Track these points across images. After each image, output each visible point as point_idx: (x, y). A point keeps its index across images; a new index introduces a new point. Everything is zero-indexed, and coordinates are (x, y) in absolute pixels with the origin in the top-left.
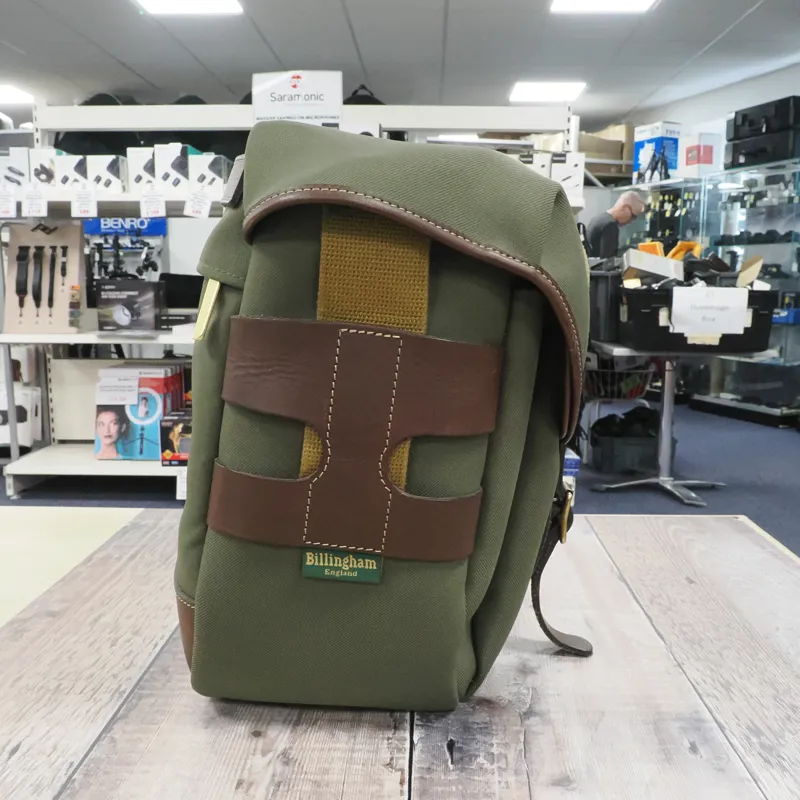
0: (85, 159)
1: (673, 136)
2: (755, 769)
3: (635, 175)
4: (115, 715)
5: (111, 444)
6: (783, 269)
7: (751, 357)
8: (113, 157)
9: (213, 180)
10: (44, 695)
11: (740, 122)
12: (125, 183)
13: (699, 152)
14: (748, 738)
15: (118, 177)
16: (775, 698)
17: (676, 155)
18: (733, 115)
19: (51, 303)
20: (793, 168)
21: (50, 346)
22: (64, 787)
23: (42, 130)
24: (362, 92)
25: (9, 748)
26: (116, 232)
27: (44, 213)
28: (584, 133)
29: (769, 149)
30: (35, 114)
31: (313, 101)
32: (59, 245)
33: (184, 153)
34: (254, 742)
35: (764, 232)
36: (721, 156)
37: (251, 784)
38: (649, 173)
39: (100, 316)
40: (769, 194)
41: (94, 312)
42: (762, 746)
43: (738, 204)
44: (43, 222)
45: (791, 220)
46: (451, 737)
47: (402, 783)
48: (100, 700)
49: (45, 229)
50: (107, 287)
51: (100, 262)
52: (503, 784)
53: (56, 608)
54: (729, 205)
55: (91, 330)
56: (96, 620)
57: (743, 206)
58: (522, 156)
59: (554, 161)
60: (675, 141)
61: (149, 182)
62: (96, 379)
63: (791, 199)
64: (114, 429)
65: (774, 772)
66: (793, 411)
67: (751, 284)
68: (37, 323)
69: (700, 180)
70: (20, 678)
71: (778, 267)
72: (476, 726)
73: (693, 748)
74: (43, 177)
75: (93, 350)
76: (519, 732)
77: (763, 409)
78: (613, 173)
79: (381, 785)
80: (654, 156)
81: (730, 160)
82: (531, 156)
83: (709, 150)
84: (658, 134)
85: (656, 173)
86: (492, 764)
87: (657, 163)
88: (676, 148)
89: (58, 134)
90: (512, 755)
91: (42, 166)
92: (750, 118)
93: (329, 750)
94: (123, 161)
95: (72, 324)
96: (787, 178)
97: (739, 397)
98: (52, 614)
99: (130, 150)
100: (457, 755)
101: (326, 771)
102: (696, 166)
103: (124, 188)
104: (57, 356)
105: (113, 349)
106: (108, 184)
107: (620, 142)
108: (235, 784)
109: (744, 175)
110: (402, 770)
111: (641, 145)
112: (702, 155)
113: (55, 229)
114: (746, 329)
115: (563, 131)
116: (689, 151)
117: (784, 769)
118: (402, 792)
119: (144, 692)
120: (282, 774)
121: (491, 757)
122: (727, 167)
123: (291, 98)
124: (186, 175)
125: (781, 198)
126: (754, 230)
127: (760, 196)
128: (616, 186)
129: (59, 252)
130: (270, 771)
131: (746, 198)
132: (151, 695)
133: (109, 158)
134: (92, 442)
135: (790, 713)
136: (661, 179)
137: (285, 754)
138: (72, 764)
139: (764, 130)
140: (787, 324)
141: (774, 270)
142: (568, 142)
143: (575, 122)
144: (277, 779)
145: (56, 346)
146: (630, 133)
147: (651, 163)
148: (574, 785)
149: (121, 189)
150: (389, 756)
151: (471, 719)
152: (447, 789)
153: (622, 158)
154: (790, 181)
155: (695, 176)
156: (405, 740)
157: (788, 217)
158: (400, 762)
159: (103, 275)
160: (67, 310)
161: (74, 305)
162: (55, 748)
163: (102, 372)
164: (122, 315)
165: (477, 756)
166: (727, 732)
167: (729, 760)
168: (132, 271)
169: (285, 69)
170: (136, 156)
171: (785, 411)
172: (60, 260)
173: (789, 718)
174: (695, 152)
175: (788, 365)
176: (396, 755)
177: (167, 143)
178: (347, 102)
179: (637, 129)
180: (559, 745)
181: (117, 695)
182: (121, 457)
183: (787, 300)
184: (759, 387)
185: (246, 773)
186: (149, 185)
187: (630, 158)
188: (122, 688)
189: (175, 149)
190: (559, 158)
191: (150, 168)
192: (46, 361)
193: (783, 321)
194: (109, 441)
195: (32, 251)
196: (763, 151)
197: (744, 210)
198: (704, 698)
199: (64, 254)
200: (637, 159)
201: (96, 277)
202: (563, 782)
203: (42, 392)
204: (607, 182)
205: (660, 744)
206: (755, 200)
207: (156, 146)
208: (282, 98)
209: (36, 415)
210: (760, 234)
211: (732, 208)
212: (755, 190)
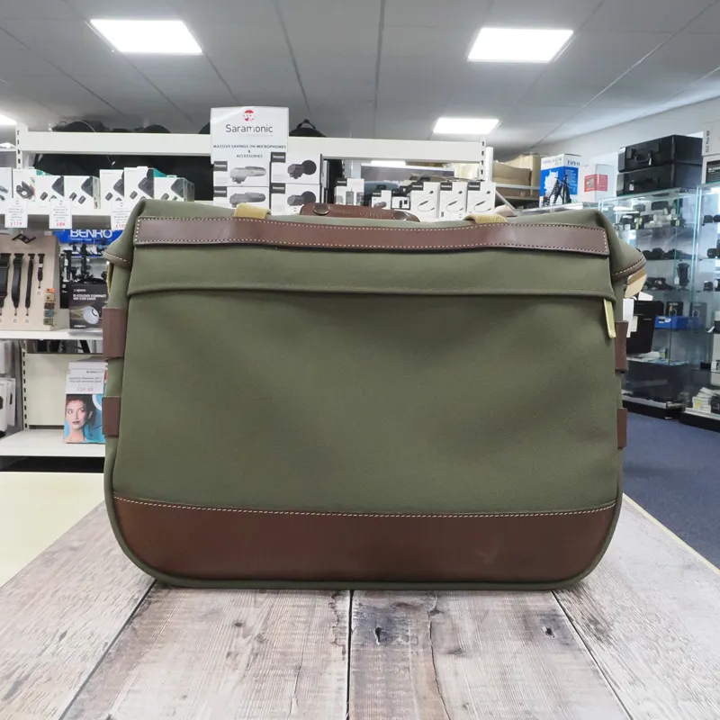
0: (62, 178)
1: (573, 166)
2: (590, 644)
3: (541, 199)
4: (133, 614)
6: (667, 282)
7: (641, 358)
8: (88, 177)
9: (176, 199)
10: (78, 602)
11: (629, 156)
12: (97, 201)
13: (596, 180)
14: (588, 626)
15: (92, 195)
16: (611, 602)
17: (577, 183)
18: (624, 150)
19: (28, 304)
20: (676, 196)
21: (25, 342)
22: (104, 656)
23: (24, 152)
24: (304, 126)
25: (59, 634)
26: (84, 241)
27: (25, 225)
28: (497, 162)
29: (655, 179)
30: (17, 138)
31: (263, 133)
32: (37, 252)
33: (150, 175)
34: (237, 630)
35: (651, 250)
36: (614, 184)
37: (237, 655)
38: (553, 198)
39: (71, 315)
40: (655, 217)
41: (66, 311)
42: (597, 630)
43: (628, 226)
44: (22, 232)
45: (673, 241)
46: (378, 626)
47: (344, 653)
48: (121, 605)
49: (24, 239)
50: (78, 290)
51: (69, 267)
52: (414, 653)
53: (76, 544)
54: (621, 226)
55: (64, 328)
57: (633, 228)
58: (442, 184)
59: (469, 189)
60: (576, 170)
61: (119, 199)
62: (67, 371)
63: (673, 222)
64: (82, 416)
65: (603, 646)
66: (677, 405)
67: (637, 296)
68: (15, 321)
69: (595, 205)
70: (57, 591)
71: (663, 280)
72: (396, 620)
73: (549, 632)
74: (24, 193)
75: (61, 345)
76: (426, 623)
77: (651, 403)
78: (522, 197)
79: (330, 654)
80: (557, 183)
81: (622, 187)
82: (451, 184)
83: (604, 179)
84: (562, 164)
85: (559, 197)
86: (407, 641)
87: (560, 189)
88: (577, 177)
89: (37, 155)
90: (421, 637)
91: (23, 183)
92: (638, 153)
93: (292, 634)
94: (96, 180)
95: (46, 322)
96: (671, 204)
97: (631, 393)
98: (74, 549)
99: (102, 171)
100: (382, 637)
101: (289, 647)
102: (594, 192)
103: (96, 204)
104: (30, 351)
105: (80, 345)
106: (82, 200)
107: (529, 170)
108: (226, 654)
109: (634, 201)
110: (344, 646)
111: (546, 173)
112: (598, 183)
113: (34, 238)
114: (633, 334)
115: (478, 162)
116: (587, 179)
117: (610, 643)
118: (344, 659)
119: (152, 599)
120: (258, 648)
121: (407, 638)
122: (619, 194)
123: (245, 129)
124: (152, 194)
125: (666, 221)
126: (643, 249)
127: (647, 219)
128: (525, 208)
129: (37, 258)
130: (250, 647)
131: (636, 220)
132: (158, 601)
133: (84, 178)
134: (61, 427)
135: (620, 610)
136: (563, 203)
137: (259, 636)
138: (106, 644)
139: (650, 163)
140: (671, 329)
141: (660, 282)
142: (482, 171)
143: (489, 152)
144: (255, 651)
145: (30, 341)
146: (537, 163)
147: (555, 189)
148: (464, 654)
149: (93, 205)
150: (334, 637)
151: (393, 615)
152: (375, 657)
153: (530, 184)
154: (672, 207)
155: (593, 201)
156: (345, 627)
157: (672, 238)
158: (342, 641)
159: (71, 279)
160: (43, 310)
161: (49, 306)
162: (92, 634)
163: (72, 365)
164: (90, 315)
165: (396, 637)
166: (574, 623)
167: (573, 638)
168: (98, 276)
169: (239, 104)
170: (108, 177)
171: (670, 404)
172: (37, 266)
173: (619, 614)
174: (592, 181)
175: (671, 364)
176: (339, 637)
177: (136, 167)
178: (292, 134)
179: (543, 160)
180: (455, 630)
181: (132, 601)
182: (87, 440)
183: (671, 309)
184: (648, 383)
185: (233, 648)
186: (119, 202)
187: (537, 184)
188: (135, 597)
189: (142, 171)
190: (474, 185)
191: (120, 187)
192: (21, 355)
193: (668, 326)
194: (77, 426)
195: (12, 258)
196: (650, 181)
197: (634, 231)
198: (561, 603)
199: (41, 261)
200: (544, 185)
201: (65, 280)
202: (457, 652)
203: (17, 383)
204: (517, 204)
205: (526, 630)
206: (643, 223)
207: (125, 169)
208: (236, 129)
209: (11, 403)
210: (648, 252)
211: (624, 229)
212: (642, 214)
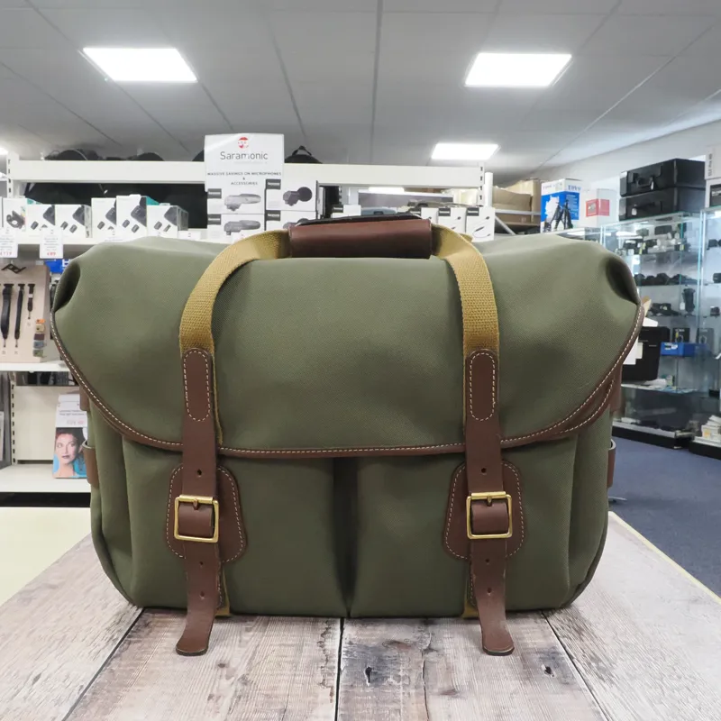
0: (53, 207)
1: (574, 191)
3: (542, 224)
5: (68, 464)
6: (673, 308)
7: (647, 386)
8: (80, 206)
9: (169, 227)
10: (54, 642)
11: (631, 179)
12: (89, 229)
13: (597, 205)
14: (589, 664)
15: (83, 224)
16: (614, 638)
17: (578, 208)
18: (625, 174)
19: (17, 335)
20: (679, 220)
21: (14, 374)
22: (78, 701)
23: (14, 181)
24: (300, 152)
25: (32, 678)
27: (15, 254)
28: (497, 187)
29: (658, 203)
30: (8, 167)
31: (258, 160)
32: (27, 282)
33: (143, 203)
34: (220, 671)
35: (655, 276)
36: (616, 209)
37: (219, 698)
38: (554, 223)
40: (659, 242)
42: (599, 668)
43: (632, 251)
44: (12, 263)
45: (678, 265)
46: (369, 665)
47: (331, 695)
48: (99, 645)
49: (15, 269)
52: (406, 694)
53: (54, 582)
54: (624, 252)
55: (53, 359)
56: (88, 591)
57: (636, 253)
58: (440, 210)
59: (468, 214)
60: (577, 195)
61: (111, 228)
62: (56, 404)
63: (677, 247)
64: (71, 450)
65: (605, 685)
66: (685, 434)
68: (4, 352)
69: (597, 230)
70: (33, 631)
71: (668, 305)
72: (387, 659)
73: (548, 671)
74: (15, 222)
75: (52, 378)
76: (419, 662)
77: (659, 432)
78: (523, 223)
79: (317, 696)
80: (559, 208)
81: (625, 212)
82: (449, 210)
83: (606, 204)
84: (562, 189)
85: (561, 223)
86: (399, 682)
87: (561, 215)
88: (578, 201)
89: (29, 184)
90: (413, 677)
91: (14, 213)
92: (640, 177)
93: (277, 675)
94: (88, 209)
95: (36, 353)
96: (674, 228)
97: (638, 421)
98: (53, 587)
99: (93, 200)
100: (372, 677)
101: (274, 688)
102: (595, 217)
103: (88, 233)
104: (20, 384)
105: (70, 377)
106: (74, 229)
107: (529, 195)
108: (207, 697)
109: (637, 226)
110: (332, 687)
111: (547, 198)
112: (600, 208)
113: (24, 268)
114: (638, 360)
115: (477, 188)
116: (588, 204)
117: (612, 682)
118: (331, 701)
119: (132, 639)
120: (242, 691)
121: (398, 678)
122: (621, 219)
123: (239, 157)
124: (144, 223)
125: (669, 245)
126: (647, 274)
127: (651, 244)
129: (27, 289)
130: (233, 688)
131: (639, 245)
132: (139, 642)
133: (76, 207)
134: (50, 462)
135: (624, 647)
136: (565, 229)
137: (243, 678)
138: (82, 687)
139: (652, 187)
140: (678, 356)
141: (665, 308)
142: (481, 197)
143: (489, 177)
144: (238, 694)
145: (20, 374)
146: (538, 188)
147: (556, 214)
148: (458, 694)
149: (85, 234)
150: (322, 678)
151: (384, 654)
152: (365, 698)
153: (531, 210)
154: (676, 232)
155: (595, 226)
156: (334, 667)
157: (676, 263)
158: (330, 682)
160: (32, 341)
161: (39, 337)
162: (68, 677)
163: (62, 398)
165: (387, 678)
166: (575, 660)
167: (573, 677)
169: (234, 131)
170: (100, 206)
171: (679, 433)
172: (27, 296)
173: (622, 651)
174: (594, 205)
175: (679, 392)
176: (328, 677)
177: (128, 194)
178: (287, 161)
179: (543, 185)
180: (449, 669)
181: (111, 641)
182: (77, 476)
183: (677, 335)
184: (656, 412)
185: (215, 690)
186: (110, 231)
187: (537, 210)
188: (115, 637)
189: (135, 199)
190: (473, 211)
191: (112, 216)
192: (10, 388)
193: (674, 353)
194: (67, 461)
195: (2, 288)
196: (652, 205)
197: (638, 256)
198: (561, 639)
199: (31, 291)
200: (544, 211)
202: (451, 692)
203: (5, 417)
204: (518, 230)
205: (524, 668)
206: (647, 248)
207: (118, 197)
208: (231, 157)
210: (652, 277)
211: (627, 254)
212: (646, 239)
